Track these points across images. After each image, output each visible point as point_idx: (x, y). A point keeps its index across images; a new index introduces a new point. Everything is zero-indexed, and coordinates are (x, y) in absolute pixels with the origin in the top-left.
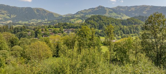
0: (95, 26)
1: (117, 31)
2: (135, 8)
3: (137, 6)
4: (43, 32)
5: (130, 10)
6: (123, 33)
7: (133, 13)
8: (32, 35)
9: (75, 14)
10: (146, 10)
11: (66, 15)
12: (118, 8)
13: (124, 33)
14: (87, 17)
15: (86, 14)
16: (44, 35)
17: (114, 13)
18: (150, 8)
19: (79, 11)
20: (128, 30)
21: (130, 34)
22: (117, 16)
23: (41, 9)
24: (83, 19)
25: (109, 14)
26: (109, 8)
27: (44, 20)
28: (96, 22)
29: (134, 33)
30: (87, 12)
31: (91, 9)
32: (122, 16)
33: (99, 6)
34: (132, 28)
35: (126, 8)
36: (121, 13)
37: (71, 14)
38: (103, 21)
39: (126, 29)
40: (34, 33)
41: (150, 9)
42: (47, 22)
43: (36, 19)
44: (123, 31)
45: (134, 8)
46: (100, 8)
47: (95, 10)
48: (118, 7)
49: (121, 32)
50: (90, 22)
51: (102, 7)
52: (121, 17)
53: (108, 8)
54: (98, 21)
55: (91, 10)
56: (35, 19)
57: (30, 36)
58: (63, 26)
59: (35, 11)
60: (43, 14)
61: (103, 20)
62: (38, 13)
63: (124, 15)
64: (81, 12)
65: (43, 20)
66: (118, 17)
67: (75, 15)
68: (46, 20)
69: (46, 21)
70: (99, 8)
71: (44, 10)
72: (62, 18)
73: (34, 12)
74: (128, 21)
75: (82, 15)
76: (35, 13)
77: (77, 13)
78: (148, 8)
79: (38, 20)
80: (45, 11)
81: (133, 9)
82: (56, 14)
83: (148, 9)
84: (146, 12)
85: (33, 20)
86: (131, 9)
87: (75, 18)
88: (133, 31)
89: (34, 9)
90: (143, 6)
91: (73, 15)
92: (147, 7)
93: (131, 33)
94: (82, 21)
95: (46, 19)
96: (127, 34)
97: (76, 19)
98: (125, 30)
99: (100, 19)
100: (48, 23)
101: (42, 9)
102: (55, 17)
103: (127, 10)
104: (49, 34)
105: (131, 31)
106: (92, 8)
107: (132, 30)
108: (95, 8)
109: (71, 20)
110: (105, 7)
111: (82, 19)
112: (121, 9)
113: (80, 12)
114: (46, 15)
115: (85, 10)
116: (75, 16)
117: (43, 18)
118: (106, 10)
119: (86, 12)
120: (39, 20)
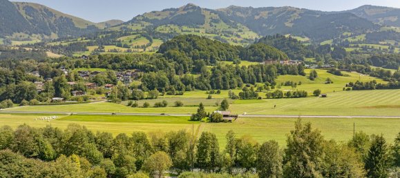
0: (184, 65)
1: (231, 78)
2: (268, 14)
3: (272, 8)
4: (71, 83)
5: (257, 17)
6: (242, 82)
7: (264, 25)
8: (46, 91)
9: (129, 22)
10: (291, 17)
11: (106, 24)
12: (232, 12)
13: (245, 82)
14: (159, 33)
15: (156, 23)
16: (75, 90)
17: (222, 23)
18: (300, 15)
19: (139, 16)
20: (253, 74)
21: (256, 83)
22: (228, 30)
23: (37, 5)
24: (152, 37)
25: (211, 25)
26: (212, 11)
27: (49, 35)
28: (186, 52)
29: (264, 81)
30: (159, 18)
31: (168, 10)
32: (240, 31)
33: (188, 5)
34: (260, 70)
35: (250, 12)
36: (239, 24)
37: (118, 21)
38: (202, 52)
39: (248, 72)
40: (53, 87)
41: (300, 17)
42: (58, 43)
43: (26, 33)
44: (243, 78)
45: (267, 12)
46: (191, 11)
47: (179, 13)
48: (232, 8)
49: (239, 80)
50: (172, 54)
51: (194, 7)
52: (239, 33)
53: (208, 10)
54: (190, 49)
55: (169, 12)
56: (21, 34)
57: (44, 94)
58: (111, 63)
59: (23, 12)
60: (46, 20)
61: (199, 50)
62: (29, 17)
63: (246, 29)
64: (144, 18)
65: (46, 37)
66: (232, 34)
67: (130, 24)
68: (54, 36)
69: (54, 41)
70: (188, 9)
71: (46, 10)
72: (97, 33)
73: (19, 13)
74: (253, 51)
75: (147, 24)
76: (22, 16)
77: (135, 19)
78: (295, 14)
79: (30, 34)
80: (51, 13)
81: (265, 15)
82: (81, 21)
83: (296, 16)
84: (291, 22)
85: (18, 34)
86: (260, 15)
87: (130, 34)
88: (263, 77)
89: (18, 6)
90: (286, 8)
91: (125, 23)
92: (294, 11)
93: (258, 81)
94: (148, 41)
95: (52, 33)
96: (249, 83)
97: (134, 36)
98: (246, 75)
99: (194, 45)
100: (61, 46)
101: (42, 6)
102: (78, 29)
103: (251, 17)
104: (85, 86)
105: (258, 77)
106: (172, 9)
107: (260, 75)
108: (177, 10)
109: (121, 39)
110: (201, 7)
111: (148, 38)
112: (238, 14)
113: (141, 18)
114: (52, 22)
115: (154, 12)
116: (129, 26)
117: (43, 30)
118: (204, 16)
119: (156, 17)
120: (33, 35)
